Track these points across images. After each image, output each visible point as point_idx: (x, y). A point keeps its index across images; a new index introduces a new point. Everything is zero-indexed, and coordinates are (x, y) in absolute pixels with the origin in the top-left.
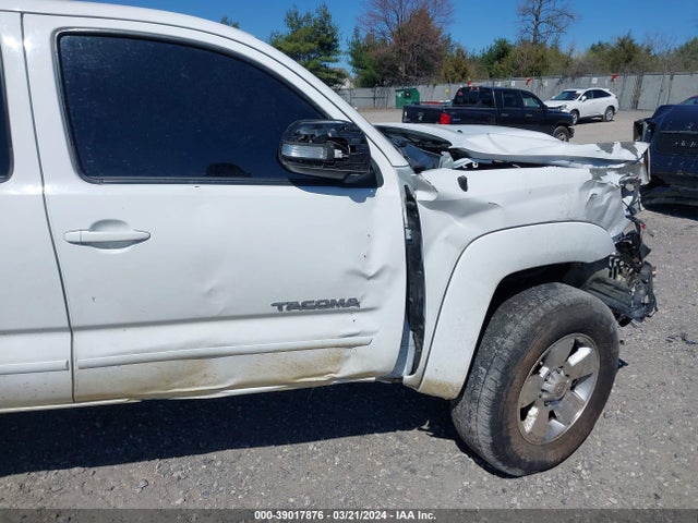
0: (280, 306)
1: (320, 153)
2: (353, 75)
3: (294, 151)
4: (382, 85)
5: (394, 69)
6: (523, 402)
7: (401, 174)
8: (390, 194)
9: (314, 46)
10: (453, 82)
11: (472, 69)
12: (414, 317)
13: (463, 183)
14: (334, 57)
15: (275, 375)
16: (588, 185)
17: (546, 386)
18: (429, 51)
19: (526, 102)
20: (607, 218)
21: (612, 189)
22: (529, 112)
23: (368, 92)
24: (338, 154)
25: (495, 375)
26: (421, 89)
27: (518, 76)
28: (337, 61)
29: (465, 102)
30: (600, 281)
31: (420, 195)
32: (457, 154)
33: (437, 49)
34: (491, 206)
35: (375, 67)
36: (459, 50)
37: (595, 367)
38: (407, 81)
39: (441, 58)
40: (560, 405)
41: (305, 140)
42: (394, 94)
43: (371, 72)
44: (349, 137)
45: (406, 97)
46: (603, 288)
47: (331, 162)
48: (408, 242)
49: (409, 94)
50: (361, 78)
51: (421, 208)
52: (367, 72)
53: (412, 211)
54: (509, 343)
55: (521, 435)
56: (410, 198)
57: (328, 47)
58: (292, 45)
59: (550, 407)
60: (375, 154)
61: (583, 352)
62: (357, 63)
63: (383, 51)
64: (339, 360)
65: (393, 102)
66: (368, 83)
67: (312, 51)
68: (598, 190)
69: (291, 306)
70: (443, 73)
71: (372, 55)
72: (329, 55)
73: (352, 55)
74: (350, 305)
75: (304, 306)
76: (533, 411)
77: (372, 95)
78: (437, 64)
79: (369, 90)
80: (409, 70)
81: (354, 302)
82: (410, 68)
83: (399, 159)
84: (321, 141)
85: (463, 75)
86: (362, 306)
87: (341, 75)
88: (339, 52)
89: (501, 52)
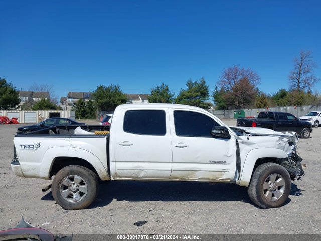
0: (210, 161)
1: (219, 132)
2: (214, 105)
3: (214, 131)
4: (228, 109)
5: (233, 103)
6: (264, 188)
7: (235, 136)
8: (233, 140)
9: (198, 94)
10: (260, 108)
11: (269, 102)
12: (238, 167)
13: (248, 138)
14: (206, 98)
15: (208, 177)
16: (278, 140)
17: (270, 186)
18: (248, 95)
19: (290, 118)
20: (286, 149)
21: (285, 142)
22: (290, 122)
23: (221, 112)
24: (223, 132)
25: (257, 180)
26: (245, 111)
27: (291, 105)
28: (208, 100)
29: (263, 117)
30: (285, 164)
31: (239, 140)
32: (247, 133)
33: (253, 94)
34: (254, 143)
35: (224, 102)
36: (262, 94)
37: (284, 184)
38: (239, 107)
39: (254, 98)
40: (275, 192)
41: (216, 129)
42: (233, 113)
43: (222, 104)
44: (225, 129)
45: (238, 114)
46: (287, 166)
47: (221, 133)
48: (237, 150)
49: (239, 113)
50: (218, 106)
51: (239, 143)
52: (221, 104)
53: (237, 144)
54: (259, 173)
55: (265, 197)
56: (237, 141)
57: (204, 94)
58: (189, 94)
59: (272, 192)
60: (229, 132)
61: (280, 180)
62: (216, 100)
63: (228, 95)
64: (222, 175)
65: (233, 116)
66: (221, 108)
67: (197, 96)
68: (282, 142)
69: (212, 161)
70: (255, 104)
71: (223, 97)
72: (204, 97)
73: (214, 97)
74: (224, 163)
75: (215, 162)
76: (268, 192)
77: (223, 113)
78: (252, 100)
79: (221, 111)
80: (240, 103)
81: (225, 162)
82: (241, 102)
83: (234, 133)
84: (219, 129)
85: (265, 105)
86: (227, 163)
87: (209, 105)
88: (209, 96)
89: (283, 94)
